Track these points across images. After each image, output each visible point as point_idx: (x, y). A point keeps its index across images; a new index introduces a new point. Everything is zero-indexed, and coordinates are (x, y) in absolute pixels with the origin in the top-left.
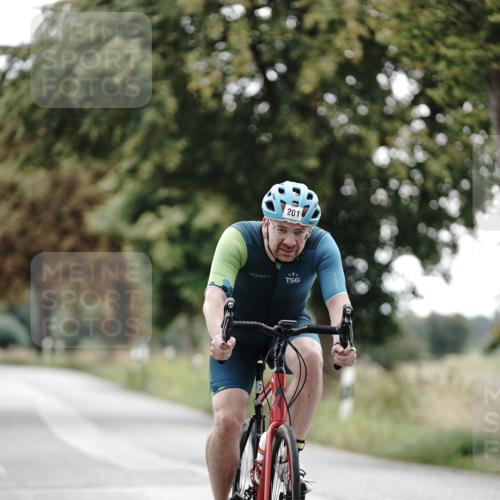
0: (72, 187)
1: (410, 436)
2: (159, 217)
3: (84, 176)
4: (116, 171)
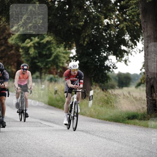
2: (31, 40)
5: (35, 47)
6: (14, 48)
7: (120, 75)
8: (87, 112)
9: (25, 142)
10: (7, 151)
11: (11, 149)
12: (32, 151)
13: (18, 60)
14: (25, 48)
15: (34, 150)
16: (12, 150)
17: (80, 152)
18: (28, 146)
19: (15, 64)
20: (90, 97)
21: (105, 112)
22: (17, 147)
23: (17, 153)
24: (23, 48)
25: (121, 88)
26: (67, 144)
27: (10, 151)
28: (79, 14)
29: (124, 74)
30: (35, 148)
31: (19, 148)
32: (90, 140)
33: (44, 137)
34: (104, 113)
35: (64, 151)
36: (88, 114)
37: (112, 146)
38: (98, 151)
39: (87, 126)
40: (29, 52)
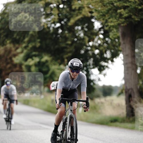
0: (10, 51)
1: (97, 117)
2: (33, 59)
3: (13, 49)
4: (21, 47)
40: (31, 69)
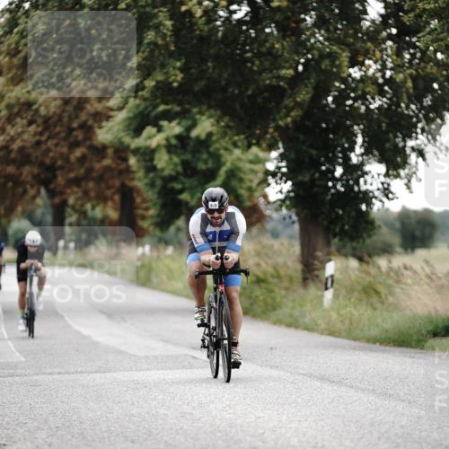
2: (160, 130)
5: (170, 148)
6: (110, 151)
7: (405, 215)
8: (319, 322)
9: (154, 412)
10: (104, 438)
11: (114, 434)
12: (172, 436)
13: (123, 185)
14: (141, 151)
15: (177, 434)
16: (118, 435)
17: (304, 434)
18: (161, 422)
19: (117, 197)
20: (327, 279)
21: (369, 319)
22: (131, 426)
23: (131, 444)
24: (136, 151)
25: (409, 250)
26: (270, 412)
27: (112, 438)
28: (281, 48)
29: (415, 212)
30: (182, 429)
31: (138, 430)
32: (330, 400)
33: (206, 397)
34: (366, 322)
35: (263, 434)
36: (323, 326)
37: (393, 415)
38: (354, 429)
39: (321, 361)
40: (155, 162)
